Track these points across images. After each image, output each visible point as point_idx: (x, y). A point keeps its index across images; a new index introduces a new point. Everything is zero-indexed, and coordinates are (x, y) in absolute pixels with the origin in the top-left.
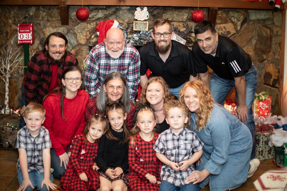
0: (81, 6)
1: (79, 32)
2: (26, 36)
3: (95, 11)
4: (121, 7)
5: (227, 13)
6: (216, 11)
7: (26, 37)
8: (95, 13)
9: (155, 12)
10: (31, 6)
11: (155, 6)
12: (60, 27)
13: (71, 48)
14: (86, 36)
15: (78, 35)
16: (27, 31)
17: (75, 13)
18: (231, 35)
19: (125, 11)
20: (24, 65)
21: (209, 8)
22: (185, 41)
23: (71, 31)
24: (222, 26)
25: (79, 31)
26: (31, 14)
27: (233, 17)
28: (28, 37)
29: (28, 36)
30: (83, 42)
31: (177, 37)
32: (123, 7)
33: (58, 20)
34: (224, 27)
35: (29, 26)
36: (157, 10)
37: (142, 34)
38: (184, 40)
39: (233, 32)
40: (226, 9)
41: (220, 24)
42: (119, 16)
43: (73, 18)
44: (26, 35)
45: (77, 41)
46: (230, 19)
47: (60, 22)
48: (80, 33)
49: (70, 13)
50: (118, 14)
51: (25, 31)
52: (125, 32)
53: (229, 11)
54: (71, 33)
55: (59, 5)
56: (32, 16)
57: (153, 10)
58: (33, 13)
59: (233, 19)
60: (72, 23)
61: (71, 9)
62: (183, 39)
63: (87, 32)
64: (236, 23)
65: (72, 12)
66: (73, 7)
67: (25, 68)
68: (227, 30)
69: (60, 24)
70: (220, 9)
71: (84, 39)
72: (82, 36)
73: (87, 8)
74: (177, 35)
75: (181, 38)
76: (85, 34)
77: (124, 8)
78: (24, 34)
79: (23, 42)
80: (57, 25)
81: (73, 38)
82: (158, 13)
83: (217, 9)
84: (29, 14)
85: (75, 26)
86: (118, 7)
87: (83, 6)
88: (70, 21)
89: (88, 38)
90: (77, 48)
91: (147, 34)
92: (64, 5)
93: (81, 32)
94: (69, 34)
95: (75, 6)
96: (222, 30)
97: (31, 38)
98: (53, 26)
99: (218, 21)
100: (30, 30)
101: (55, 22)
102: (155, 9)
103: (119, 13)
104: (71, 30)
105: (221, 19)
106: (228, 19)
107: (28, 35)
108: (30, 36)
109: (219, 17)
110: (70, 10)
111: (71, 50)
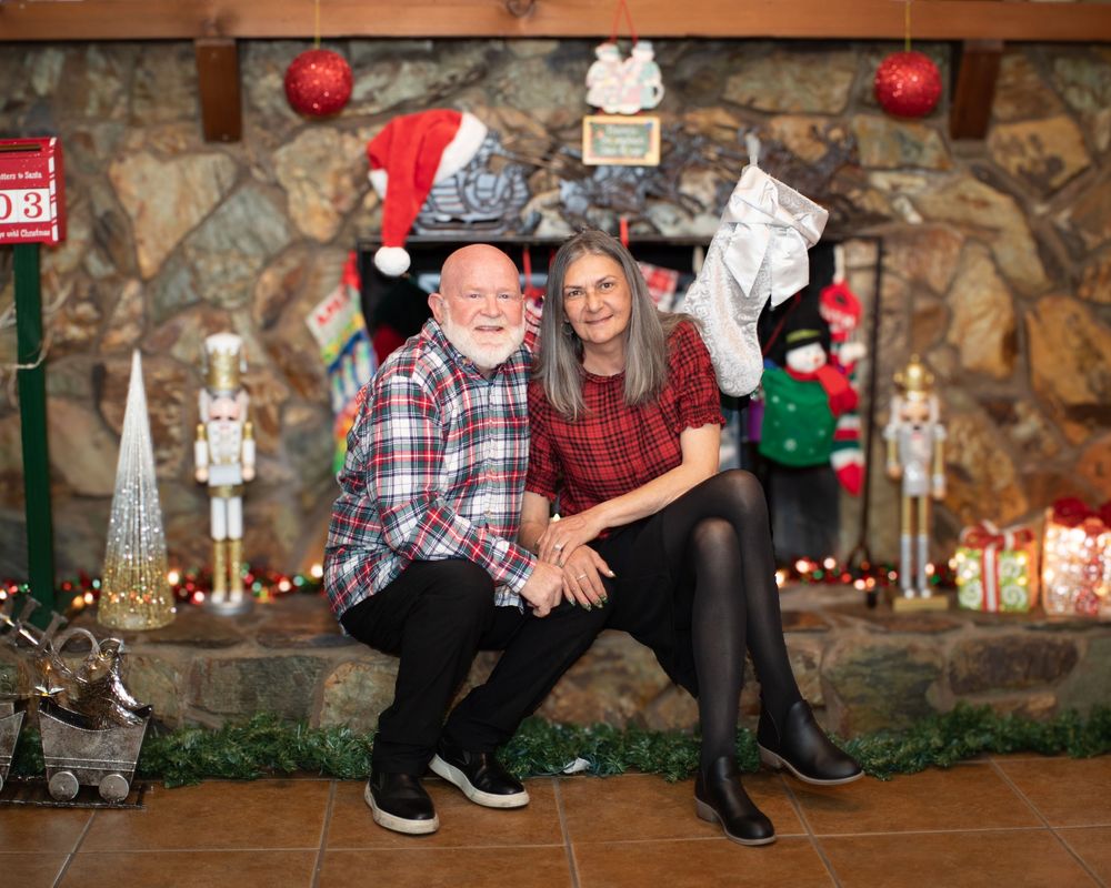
0: (309, 40)
1: (299, 180)
2: (28, 205)
3: (379, 67)
4: (510, 44)
5: (1046, 68)
6: (993, 57)
7: (27, 211)
8: (378, 74)
9: (688, 71)
10: (40, 45)
11: (687, 39)
12: (196, 151)
13: (258, 263)
14: (337, 199)
15: (295, 195)
16: (29, 176)
17: (274, 81)
18: (1066, 174)
19: (532, 63)
20: (15, 355)
21: (956, 46)
22: (826, 212)
23: (256, 173)
24: (1024, 130)
25: (300, 173)
26: (42, 85)
27: (1074, 84)
28: (33, 211)
29: (34, 204)
30: (319, 227)
31: (781, 192)
32: (521, 44)
33: (185, 118)
34: (1034, 139)
35: (39, 150)
36: (695, 56)
37: (605, 179)
38: (820, 208)
39: (1075, 160)
40: (1041, 50)
41: (1013, 120)
42: (506, 92)
43: (263, 104)
44: (27, 199)
45: (291, 225)
46: (1061, 97)
47: (198, 126)
48: (306, 186)
49: (246, 79)
50: (499, 80)
51: (20, 176)
52: (515, 173)
53: (1052, 58)
54: (257, 182)
55: (190, 40)
56: (49, 96)
57: (678, 61)
58: (51, 79)
59: (1073, 97)
60: (257, 129)
61: (256, 58)
62: (812, 203)
63: (338, 174)
64: (1092, 118)
65: (258, 72)
66: (264, 47)
67: (20, 373)
68: (1048, 151)
69: (197, 139)
70: (1012, 45)
71: (326, 214)
72: (313, 200)
73: (336, 51)
74: (783, 184)
75: (804, 198)
76: (328, 188)
77: (528, 49)
78: (16, 196)
79: (10, 235)
80: (182, 145)
81: (269, 207)
82: (704, 75)
83: (999, 47)
84: (30, 90)
85: (275, 147)
86: (498, 46)
87: (323, 40)
88: (248, 120)
89: (345, 206)
90: (292, 262)
91: (631, 179)
92: (222, 37)
93: (309, 179)
94: (244, 191)
95: (277, 46)
96: (1022, 152)
97: (54, 214)
98: (161, 146)
99: (1002, 109)
100: (44, 170)
101: (170, 129)
102: (686, 55)
103: (505, 77)
104: (259, 166)
105: (1017, 96)
106: (1049, 97)
107: (33, 199)
108: (44, 203)
109: (1007, 87)
110: (249, 63)
111: (259, 273)
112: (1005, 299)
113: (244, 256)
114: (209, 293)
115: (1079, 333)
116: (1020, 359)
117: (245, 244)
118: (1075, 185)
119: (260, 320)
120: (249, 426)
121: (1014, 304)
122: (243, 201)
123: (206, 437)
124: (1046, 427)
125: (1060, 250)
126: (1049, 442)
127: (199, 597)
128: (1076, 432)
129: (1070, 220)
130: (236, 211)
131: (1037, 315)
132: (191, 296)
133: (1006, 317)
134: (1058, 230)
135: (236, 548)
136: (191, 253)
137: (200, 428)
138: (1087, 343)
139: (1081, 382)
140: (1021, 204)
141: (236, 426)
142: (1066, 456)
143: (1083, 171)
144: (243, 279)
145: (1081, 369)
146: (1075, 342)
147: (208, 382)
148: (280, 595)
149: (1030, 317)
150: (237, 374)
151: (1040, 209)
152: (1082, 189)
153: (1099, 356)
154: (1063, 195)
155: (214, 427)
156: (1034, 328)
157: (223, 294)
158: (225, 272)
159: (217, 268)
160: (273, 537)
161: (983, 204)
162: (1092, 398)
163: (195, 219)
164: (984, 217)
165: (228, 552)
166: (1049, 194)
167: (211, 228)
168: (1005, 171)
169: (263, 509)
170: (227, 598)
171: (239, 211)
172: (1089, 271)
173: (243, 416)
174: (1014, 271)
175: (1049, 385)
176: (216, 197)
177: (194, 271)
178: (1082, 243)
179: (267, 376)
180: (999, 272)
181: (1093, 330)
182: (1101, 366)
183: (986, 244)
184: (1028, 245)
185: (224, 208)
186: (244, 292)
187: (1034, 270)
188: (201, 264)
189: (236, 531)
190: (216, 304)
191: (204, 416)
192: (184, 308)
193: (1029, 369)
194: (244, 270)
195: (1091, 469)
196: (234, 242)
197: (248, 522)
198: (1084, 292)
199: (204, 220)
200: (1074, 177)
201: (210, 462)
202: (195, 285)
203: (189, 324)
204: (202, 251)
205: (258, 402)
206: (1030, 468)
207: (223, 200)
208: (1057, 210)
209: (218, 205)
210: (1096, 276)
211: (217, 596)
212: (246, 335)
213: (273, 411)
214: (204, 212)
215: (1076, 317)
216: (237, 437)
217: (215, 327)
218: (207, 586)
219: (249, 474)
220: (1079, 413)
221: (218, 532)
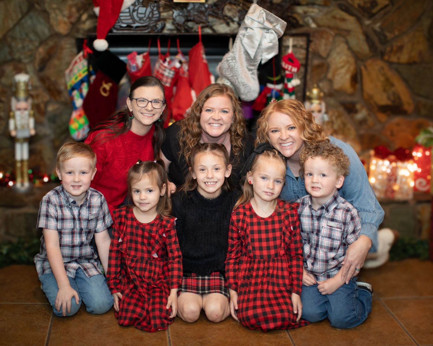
1: (54, 9)
13: (37, 44)
14: (69, 17)
15: (52, 15)
18: (378, 8)
22: (285, 23)
23: (37, 6)
25: (55, 6)
30: (62, 29)
31: (267, 15)
37: (192, 9)
38: (283, 21)
39: (383, 2)
45: (51, 28)
48: (57, 12)
52: (154, 7)
54: (37, 10)
62: (280, 19)
63: (71, 7)
71: (65, 23)
72: (60, 18)
74: (267, 11)
75: (277, 17)
76: (66, 13)
81: (42, 20)
89: (73, 20)
90: (51, 43)
91: (203, 9)
93: (58, 9)
94: (32, 14)
104: (38, 3)
111: (37, 48)
112: (352, 60)
113: (31, 41)
114: (17, 56)
115: (384, 75)
116: (358, 86)
117: (32, 36)
118: (382, 12)
119: (37, 67)
120: (32, 112)
121: (356, 62)
122: (31, 18)
123: (14, 117)
124: (369, 115)
125: (375, 39)
126: (371, 121)
127: (11, 184)
128: (382, 117)
129: (381, 27)
130: (28, 22)
131: (366, 67)
132: (9, 57)
133: (352, 68)
134: (375, 31)
135: (26, 164)
136: (9, 39)
137: (11, 114)
138: (387, 79)
139: (385, 96)
140: (359, 20)
141: (26, 113)
142: (378, 127)
143: (386, 6)
144: (30, 50)
145: (385, 90)
146: (382, 79)
147: (15, 94)
148: (44, 183)
149: (363, 68)
150: (27, 91)
151: (367, 22)
152: (385, 14)
153: (392, 85)
154: (377, 16)
155: (18, 113)
156: (364, 73)
157: (22, 57)
158: (23, 48)
159: (20, 46)
160: (42, 159)
161: (343, 20)
162: (389, 103)
163: (11, 24)
164: (344, 26)
166: (371, 16)
167: (18, 28)
168: (352, 6)
169: (37, 146)
170: (22, 185)
171: (29, 22)
172: (388, 49)
173: (29, 107)
174: (356, 49)
175: (371, 97)
176: (20, 16)
177: (10, 47)
178: (386, 37)
179: (41, 91)
180: (350, 48)
181: (390, 73)
182: (393, 89)
183: (344, 37)
184: (362, 37)
185: (23, 21)
186: (31, 56)
187: (365, 48)
188: (13, 44)
189: (26, 156)
190: (20, 61)
192: (6, 62)
193: (362, 90)
194: (31, 47)
195: (388, 133)
196: (27, 35)
197: (31, 152)
198: (386, 58)
199: (15, 26)
200: (382, 9)
201: (16, 128)
202: (11, 53)
203: (8, 69)
204: (14, 39)
205: (36, 101)
206: (362, 132)
207: (23, 17)
208: (375, 23)
209: (20, 20)
210: (391, 50)
211: (18, 185)
212: (32, 73)
213: (42, 106)
214: (15, 22)
215: (382, 68)
216: (27, 117)
218: (14, 179)
219: (33, 132)
220: (384, 109)
221: (18, 157)
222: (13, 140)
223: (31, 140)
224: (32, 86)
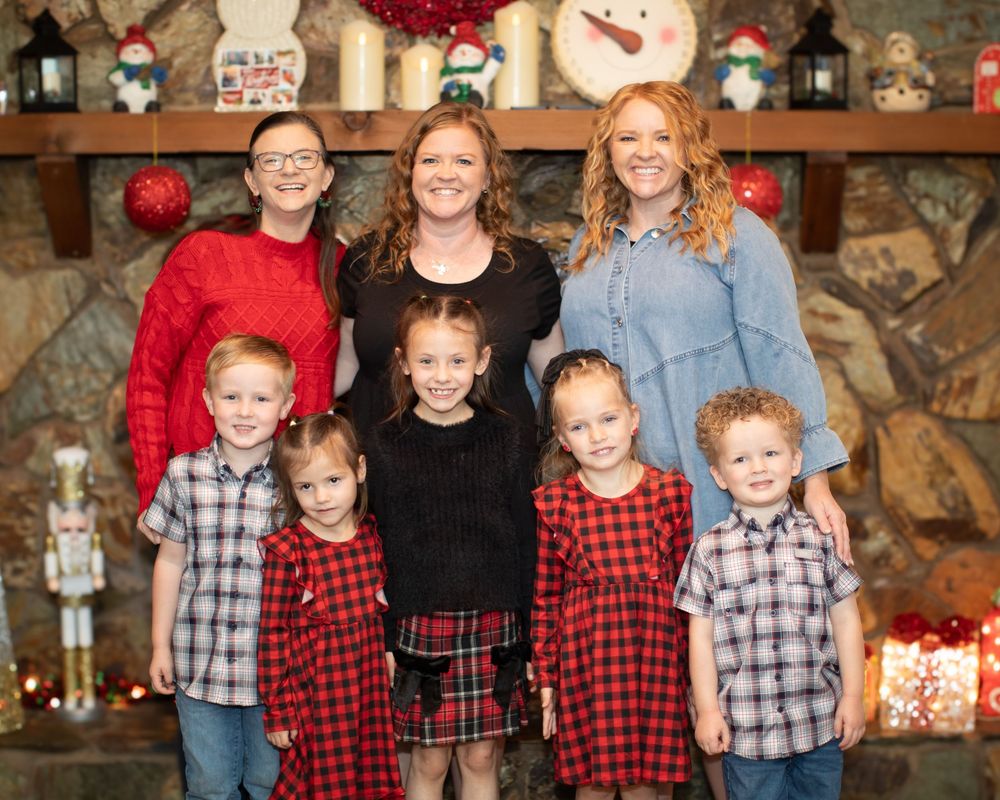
0: (150, 156)
3: (225, 181)
4: (357, 160)
5: (899, 180)
6: (838, 169)
8: (224, 190)
9: (535, 182)
11: (530, 152)
12: (48, 267)
13: (109, 378)
17: (118, 196)
18: (919, 287)
19: (378, 177)
21: (801, 156)
23: (105, 288)
24: (876, 243)
27: (927, 196)
32: (366, 158)
33: (36, 234)
34: (886, 252)
36: (541, 169)
39: (928, 272)
40: (893, 161)
41: (865, 233)
42: (351, 207)
43: (112, 219)
46: (914, 209)
47: (48, 241)
49: (95, 195)
50: (346, 194)
53: (905, 170)
54: (106, 297)
55: (31, 157)
57: (524, 173)
59: (926, 209)
60: (106, 245)
61: (104, 174)
64: (945, 230)
65: (106, 187)
66: (112, 162)
68: (900, 265)
69: (48, 255)
70: (858, 157)
73: (183, 167)
77: (374, 164)
80: (32, 260)
81: (119, 322)
82: (549, 188)
83: (843, 159)
85: (124, 262)
86: (344, 161)
87: (162, 156)
88: (98, 236)
92: (61, 153)
94: (94, 306)
95: (125, 161)
96: (875, 267)
98: (12, 262)
99: (852, 221)
101: (20, 245)
102: (532, 168)
103: (351, 192)
104: (108, 281)
105: (868, 208)
106: (902, 210)
109: (858, 199)
110: (97, 180)
111: (110, 387)
112: (854, 414)
113: (95, 371)
114: (62, 406)
115: (929, 448)
116: (869, 474)
117: (97, 360)
118: (927, 299)
119: (112, 434)
120: (97, 537)
121: (864, 419)
122: (93, 316)
123: (56, 548)
124: (895, 542)
125: (911, 363)
126: (899, 557)
127: (55, 703)
128: (927, 548)
129: (921, 334)
130: (86, 326)
131: (886, 429)
132: (44, 410)
133: (855, 433)
134: (910, 345)
135: (87, 658)
136: (43, 367)
137: (50, 540)
138: (939, 458)
139: (932, 498)
140: (872, 318)
141: (84, 538)
142: (916, 572)
143: (936, 284)
144: (93, 393)
145: (932, 484)
146: (926, 457)
147: (57, 495)
148: (133, 702)
149: (880, 432)
150: (84, 486)
151: (893, 323)
152: (934, 303)
153: (951, 472)
154: (916, 308)
155: (64, 539)
156: (884, 443)
157: (75, 408)
158: (77, 386)
159: (69, 382)
160: (128, 646)
161: (834, 318)
162: (943, 514)
163: (46, 330)
164: (832, 331)
165: (78, 660)
166: (902, 308)
167: (62, 341)
168: (856, 284)
169: (118, 619)
170: (80, 703)
171: (89, 327)
172: (941, 386)
173: (92, 527)
174: (863, 386)
175: (899, 500)
176: (67, 312)
177: (46, 385)
178: (936, 357)
179: (119, 489)
180: (849, 386)
181: (944, 445)
182: (953, 481)
183: (835, 358)
184: (880, 360)
185: (75, 323)
186: (96, 407)
187: (883, 384)
188: (53, 378)
189: (86, 640)
190: (69, 418)
191: (54, 527)
192: (38, 421)
193: (878, 484)
194: (95, 384)
195: (942, 584)
196: (85, 357)
197: (99, 632)
198: (936, 407)
199: (56, 334)
200: (925, 291)
201: (61, 573)
202: (48, 400)
203: (44, 436)
204: (54, 365)
205: (111, 513)
206: (880, 583)
207: (73, 315)
208: (909, 323)
209: (69, 320)
210: (947, 391)
211: (71, 703)
212: (98, 449)
213: (126, 523)
214: (55, 327)
215: (927, 432)
216: (86, 548)
217: (68, 440)
219: (100, 583)
220: (930, 528)
221: (69, 641)
222: (56, 600)
223: (98, 602)
224: (97, 476)
